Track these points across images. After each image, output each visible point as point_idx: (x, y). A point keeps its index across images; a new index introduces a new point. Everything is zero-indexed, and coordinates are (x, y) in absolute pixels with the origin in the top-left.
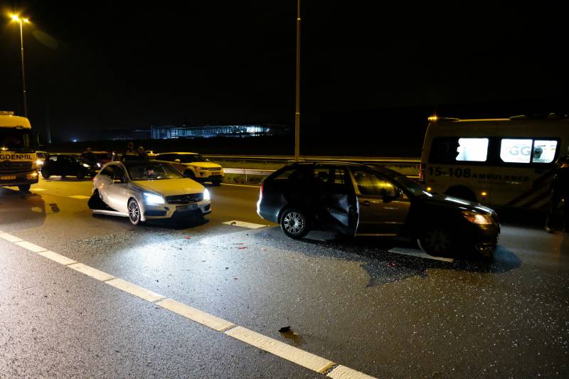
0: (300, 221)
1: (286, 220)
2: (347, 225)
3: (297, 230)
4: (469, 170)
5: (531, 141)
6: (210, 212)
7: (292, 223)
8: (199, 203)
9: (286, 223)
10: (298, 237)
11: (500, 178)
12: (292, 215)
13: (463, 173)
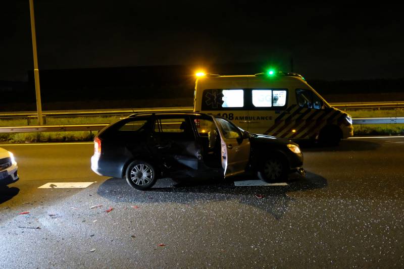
0: (149, 171)
1: (133, 173)
2: (197, 168)
3: (146, 181)
4: (233, 114)
5: (270, 91)
6: (18, 179)
7: (140, 175)
8: (9, 169)
9: (133, 176)
10: (147, 188)
11: (254, 119)
12: (139, 167)
13: (228, 117)
